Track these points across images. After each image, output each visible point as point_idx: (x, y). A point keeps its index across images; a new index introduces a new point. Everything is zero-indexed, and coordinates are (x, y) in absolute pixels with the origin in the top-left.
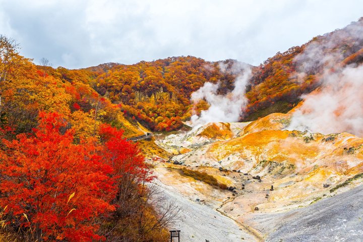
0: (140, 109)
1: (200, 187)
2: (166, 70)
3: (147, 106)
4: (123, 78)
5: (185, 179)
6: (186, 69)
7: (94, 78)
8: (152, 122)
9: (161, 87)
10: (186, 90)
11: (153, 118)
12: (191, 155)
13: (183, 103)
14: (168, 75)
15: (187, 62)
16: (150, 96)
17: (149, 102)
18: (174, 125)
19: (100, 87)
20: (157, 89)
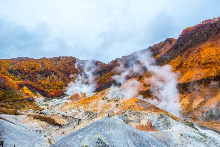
0: (40, 84)
1: (43, 124)
2: (57, 63)
3: (44, 83)
4: (31, 66)
5: (36, 120)
6: (69, 63)
7: (13, 65)
8: (46, 92)
9: (54, 72)
10: (68, 75)
11: (47, 89)
12: (52, 109)
13: (65, 82)
14: (58, 66)
15: (70, 60)
16: (46, 77)
17: (45, 80)
18: (58, 93)
19: (15, 70)
20: (51, 73)
